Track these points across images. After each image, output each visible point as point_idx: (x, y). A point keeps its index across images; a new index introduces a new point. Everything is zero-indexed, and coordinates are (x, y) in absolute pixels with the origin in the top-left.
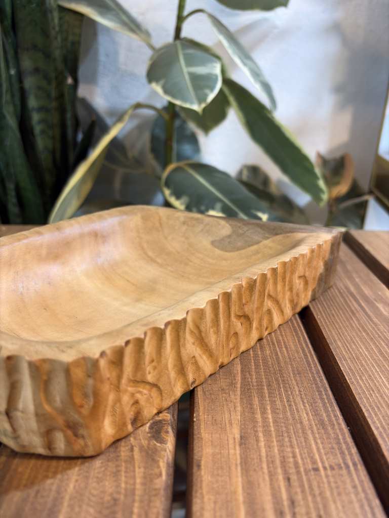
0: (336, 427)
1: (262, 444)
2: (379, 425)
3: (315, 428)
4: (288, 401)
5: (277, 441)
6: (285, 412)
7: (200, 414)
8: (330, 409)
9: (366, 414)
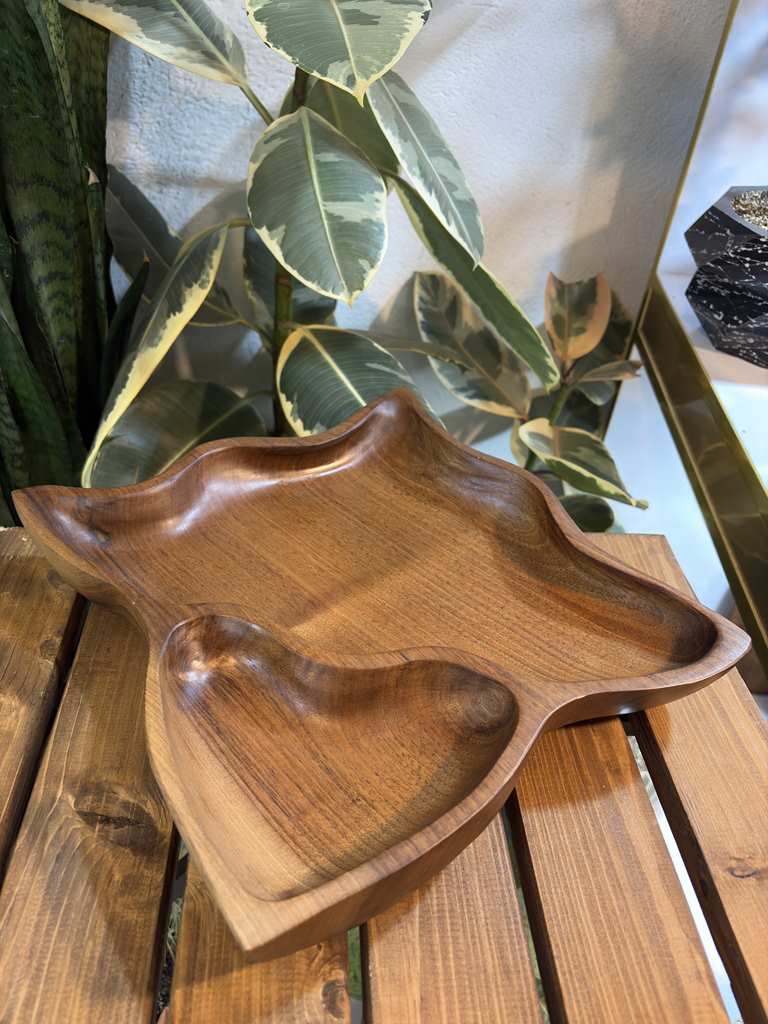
0: (522, 975)
1: (443, 1008)
2: (566, 969)
3: (499, 976)
4: (473, 937)
5: (460, 1002)
6: (468, 955)
7: (377, 966)
8: (517, 947)
9: (555, 953)
